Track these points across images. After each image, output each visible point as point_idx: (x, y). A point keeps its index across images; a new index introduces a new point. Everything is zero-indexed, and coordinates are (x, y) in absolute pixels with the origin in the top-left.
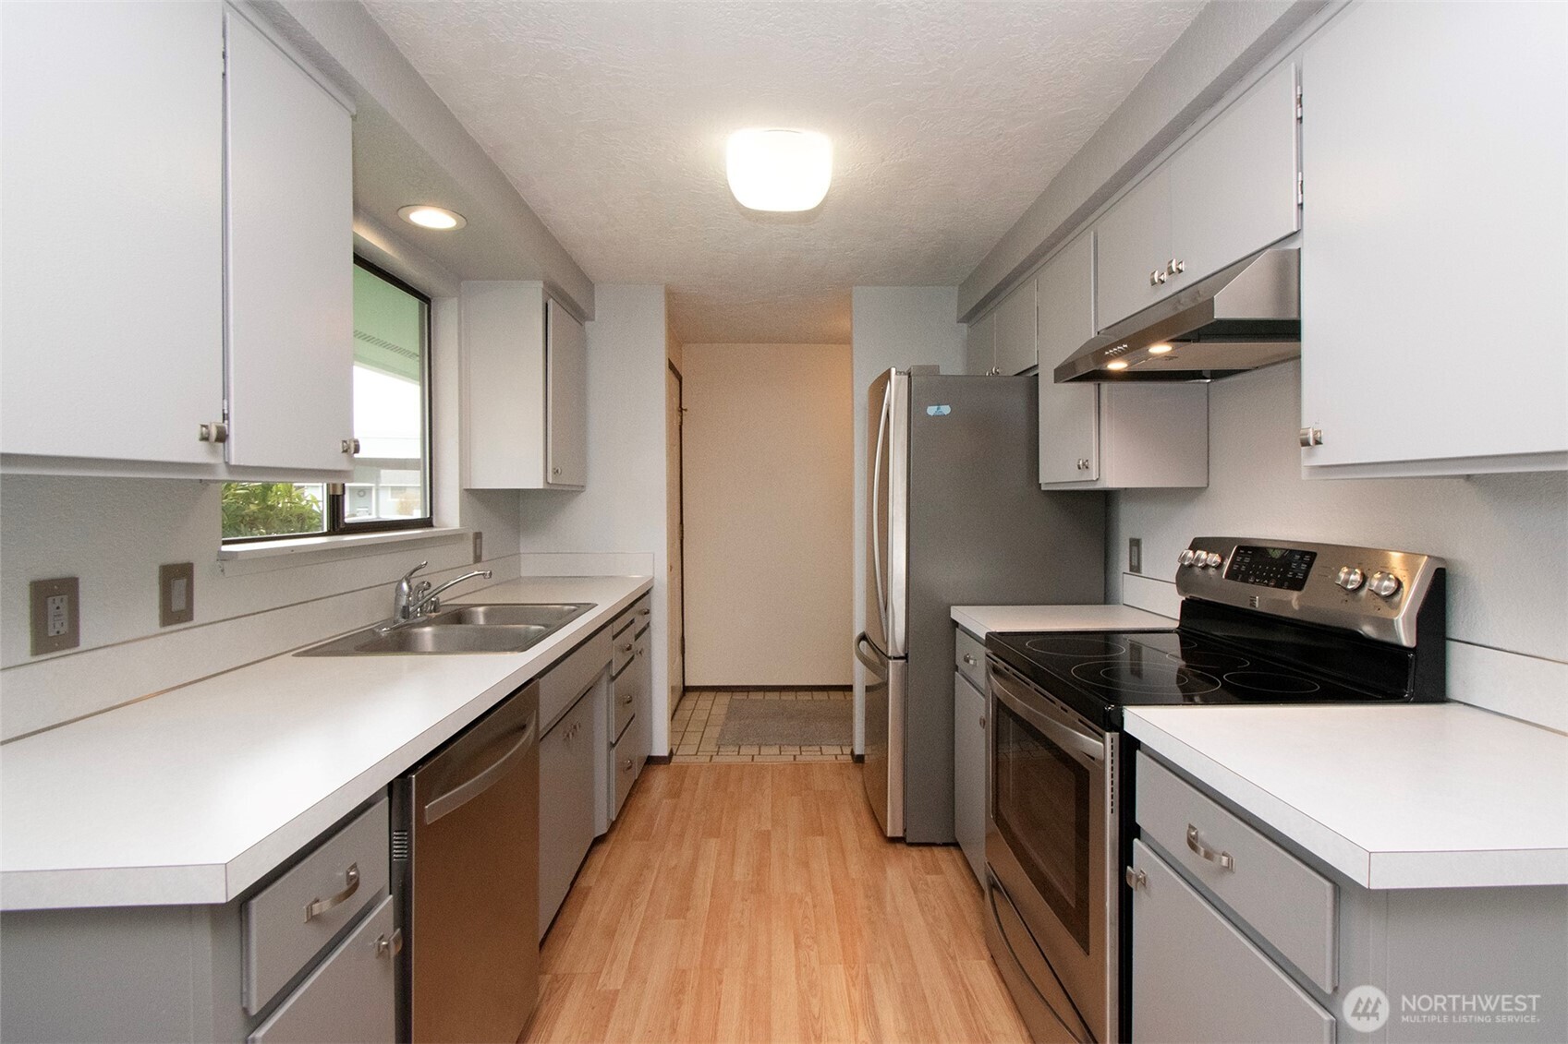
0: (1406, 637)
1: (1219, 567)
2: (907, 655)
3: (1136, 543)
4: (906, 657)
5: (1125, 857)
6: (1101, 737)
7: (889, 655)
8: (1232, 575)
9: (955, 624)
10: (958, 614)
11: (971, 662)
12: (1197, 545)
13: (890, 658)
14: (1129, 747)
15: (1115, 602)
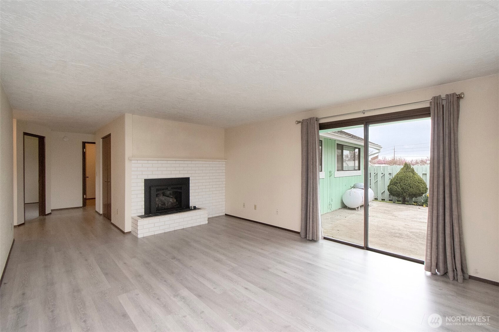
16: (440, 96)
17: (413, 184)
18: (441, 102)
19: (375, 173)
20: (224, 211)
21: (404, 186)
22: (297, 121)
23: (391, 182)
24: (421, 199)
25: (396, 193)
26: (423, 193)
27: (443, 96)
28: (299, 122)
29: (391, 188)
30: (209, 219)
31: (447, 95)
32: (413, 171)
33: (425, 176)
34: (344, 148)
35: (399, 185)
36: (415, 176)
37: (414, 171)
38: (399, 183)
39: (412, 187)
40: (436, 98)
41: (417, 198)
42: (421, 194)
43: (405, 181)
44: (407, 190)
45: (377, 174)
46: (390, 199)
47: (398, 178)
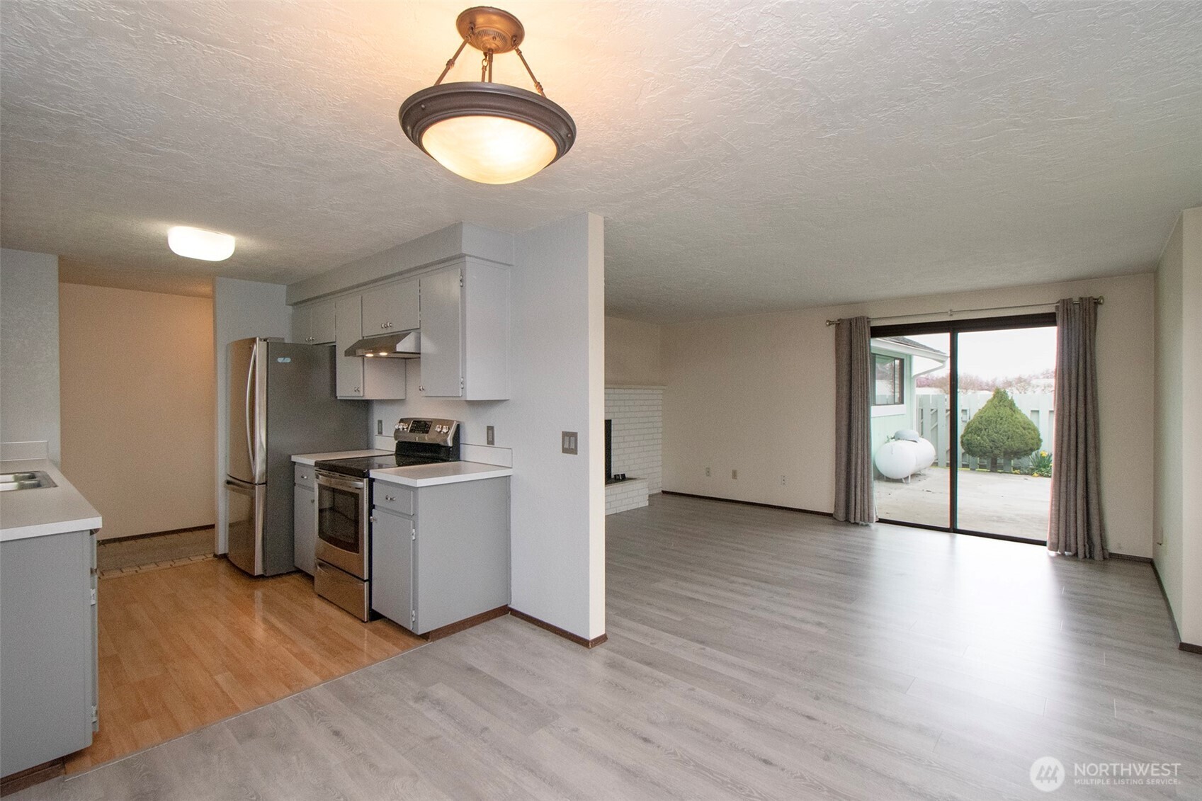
0: (450, 444)
1: (407, 428)
2: (266, 482)
3: (380, 422)
4: (266, 483)
5: (370, 514)
6: (362, 481)
7: (256, 482)
8: (411, 431)
9: (294, 463)
10: (294, 458)
11: (305, 477)
12: (402, 421)
13: (256, 484)
14: (372, 481)
15: (372, 449)
16: (1071, 299)
17: (1014, 431)
18: (1072, 308)
19: (932, 410)
20: (660, 485)
21: (995, 436)
22: (828, 321)
23: (968, 428)
24: (1028, 461)
25: (979, 450)
26: (1032, 450)
27: (1076, 300)
28: (831, 323)
29: (968, 440)
30: (650, 496)
31: (1081, 298)
32: (1012, 405)
33: (1035, 414)
34: (877, 359)
35: (986, 434)
36: (1018, 416)
37: (1014, 405)
38: (985, 429)
39: (1012, 438)
40: (1065, 302)
41: (1020, 460)
42: (1028, 452)
43: (998, 426)
44: (1001, 444)
45: (937, 411)
46: (964, 463)
47: (984, 418)
